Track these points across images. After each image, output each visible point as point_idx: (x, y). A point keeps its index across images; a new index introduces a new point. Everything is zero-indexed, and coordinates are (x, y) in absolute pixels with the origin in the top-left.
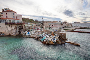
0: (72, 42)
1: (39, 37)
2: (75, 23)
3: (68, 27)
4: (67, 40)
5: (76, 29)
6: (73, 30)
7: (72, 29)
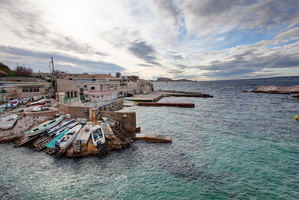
0: (153, 137)
1: (38, 136)
2: (160, 80)
3: (142, 93)
4: (138, 130)
5: (163, 96)
6: (154, 101)
7: (152, 99)
